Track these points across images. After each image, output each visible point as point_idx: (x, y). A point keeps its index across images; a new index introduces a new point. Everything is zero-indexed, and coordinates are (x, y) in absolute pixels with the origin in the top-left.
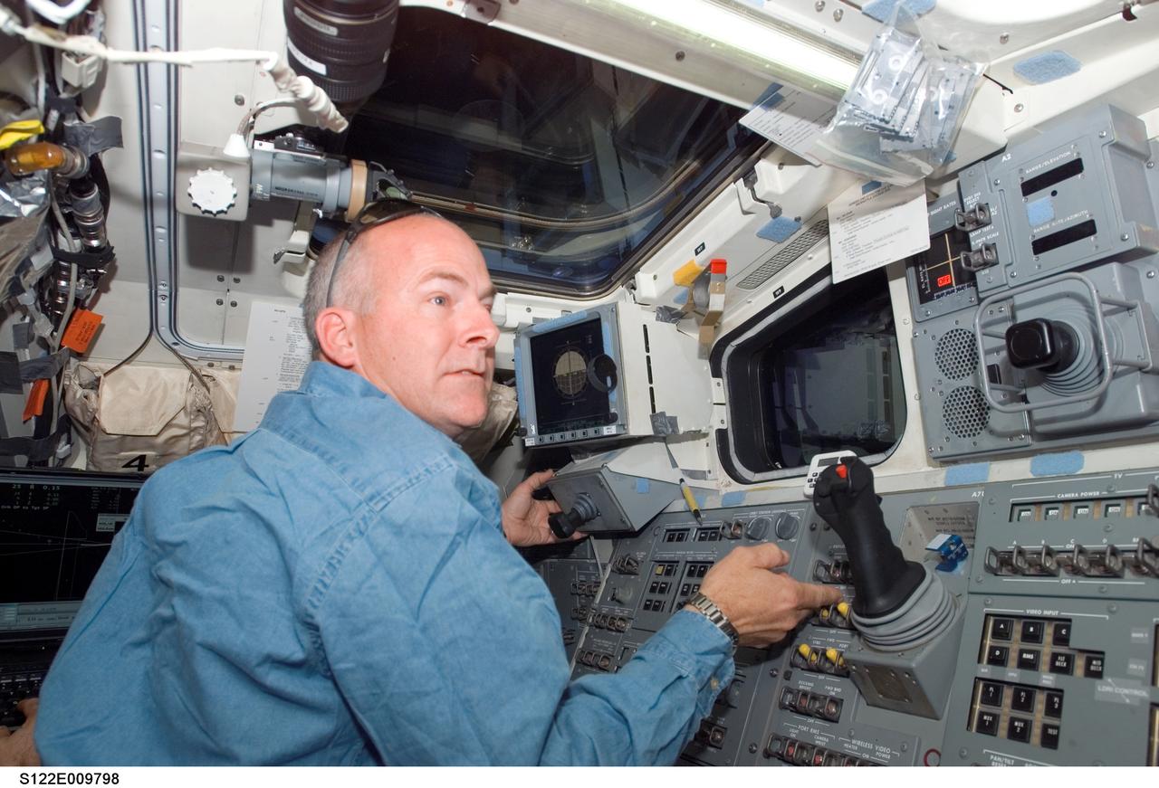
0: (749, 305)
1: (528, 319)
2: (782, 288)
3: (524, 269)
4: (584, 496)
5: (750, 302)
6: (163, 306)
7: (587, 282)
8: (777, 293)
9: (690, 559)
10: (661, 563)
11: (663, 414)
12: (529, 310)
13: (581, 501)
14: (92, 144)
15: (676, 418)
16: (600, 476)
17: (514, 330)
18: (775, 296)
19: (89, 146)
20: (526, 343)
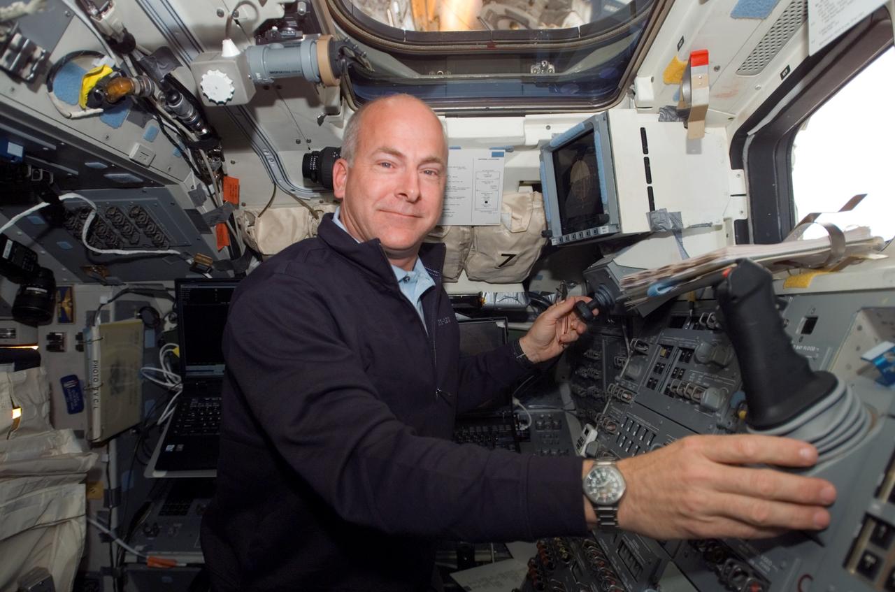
0: (758, 92)
1: (547, 136)
2: (788, 68)
3: (545, 91)
4: (602, 286)
5: (758, 89)
6: (273, 165)
7: (595, 95)
8: (784, 74)
9: (681, 345)
10: (665, 346)
11: (664, 211)
12: (548, 127)
13: (600, 290)
14: (161, 68)
15: (679, 213)
16: (608, 271)
17: (534, 147)
18: (782, 77)
19: (159, 70)
20: (549, 157)
